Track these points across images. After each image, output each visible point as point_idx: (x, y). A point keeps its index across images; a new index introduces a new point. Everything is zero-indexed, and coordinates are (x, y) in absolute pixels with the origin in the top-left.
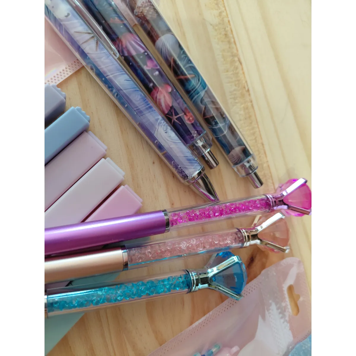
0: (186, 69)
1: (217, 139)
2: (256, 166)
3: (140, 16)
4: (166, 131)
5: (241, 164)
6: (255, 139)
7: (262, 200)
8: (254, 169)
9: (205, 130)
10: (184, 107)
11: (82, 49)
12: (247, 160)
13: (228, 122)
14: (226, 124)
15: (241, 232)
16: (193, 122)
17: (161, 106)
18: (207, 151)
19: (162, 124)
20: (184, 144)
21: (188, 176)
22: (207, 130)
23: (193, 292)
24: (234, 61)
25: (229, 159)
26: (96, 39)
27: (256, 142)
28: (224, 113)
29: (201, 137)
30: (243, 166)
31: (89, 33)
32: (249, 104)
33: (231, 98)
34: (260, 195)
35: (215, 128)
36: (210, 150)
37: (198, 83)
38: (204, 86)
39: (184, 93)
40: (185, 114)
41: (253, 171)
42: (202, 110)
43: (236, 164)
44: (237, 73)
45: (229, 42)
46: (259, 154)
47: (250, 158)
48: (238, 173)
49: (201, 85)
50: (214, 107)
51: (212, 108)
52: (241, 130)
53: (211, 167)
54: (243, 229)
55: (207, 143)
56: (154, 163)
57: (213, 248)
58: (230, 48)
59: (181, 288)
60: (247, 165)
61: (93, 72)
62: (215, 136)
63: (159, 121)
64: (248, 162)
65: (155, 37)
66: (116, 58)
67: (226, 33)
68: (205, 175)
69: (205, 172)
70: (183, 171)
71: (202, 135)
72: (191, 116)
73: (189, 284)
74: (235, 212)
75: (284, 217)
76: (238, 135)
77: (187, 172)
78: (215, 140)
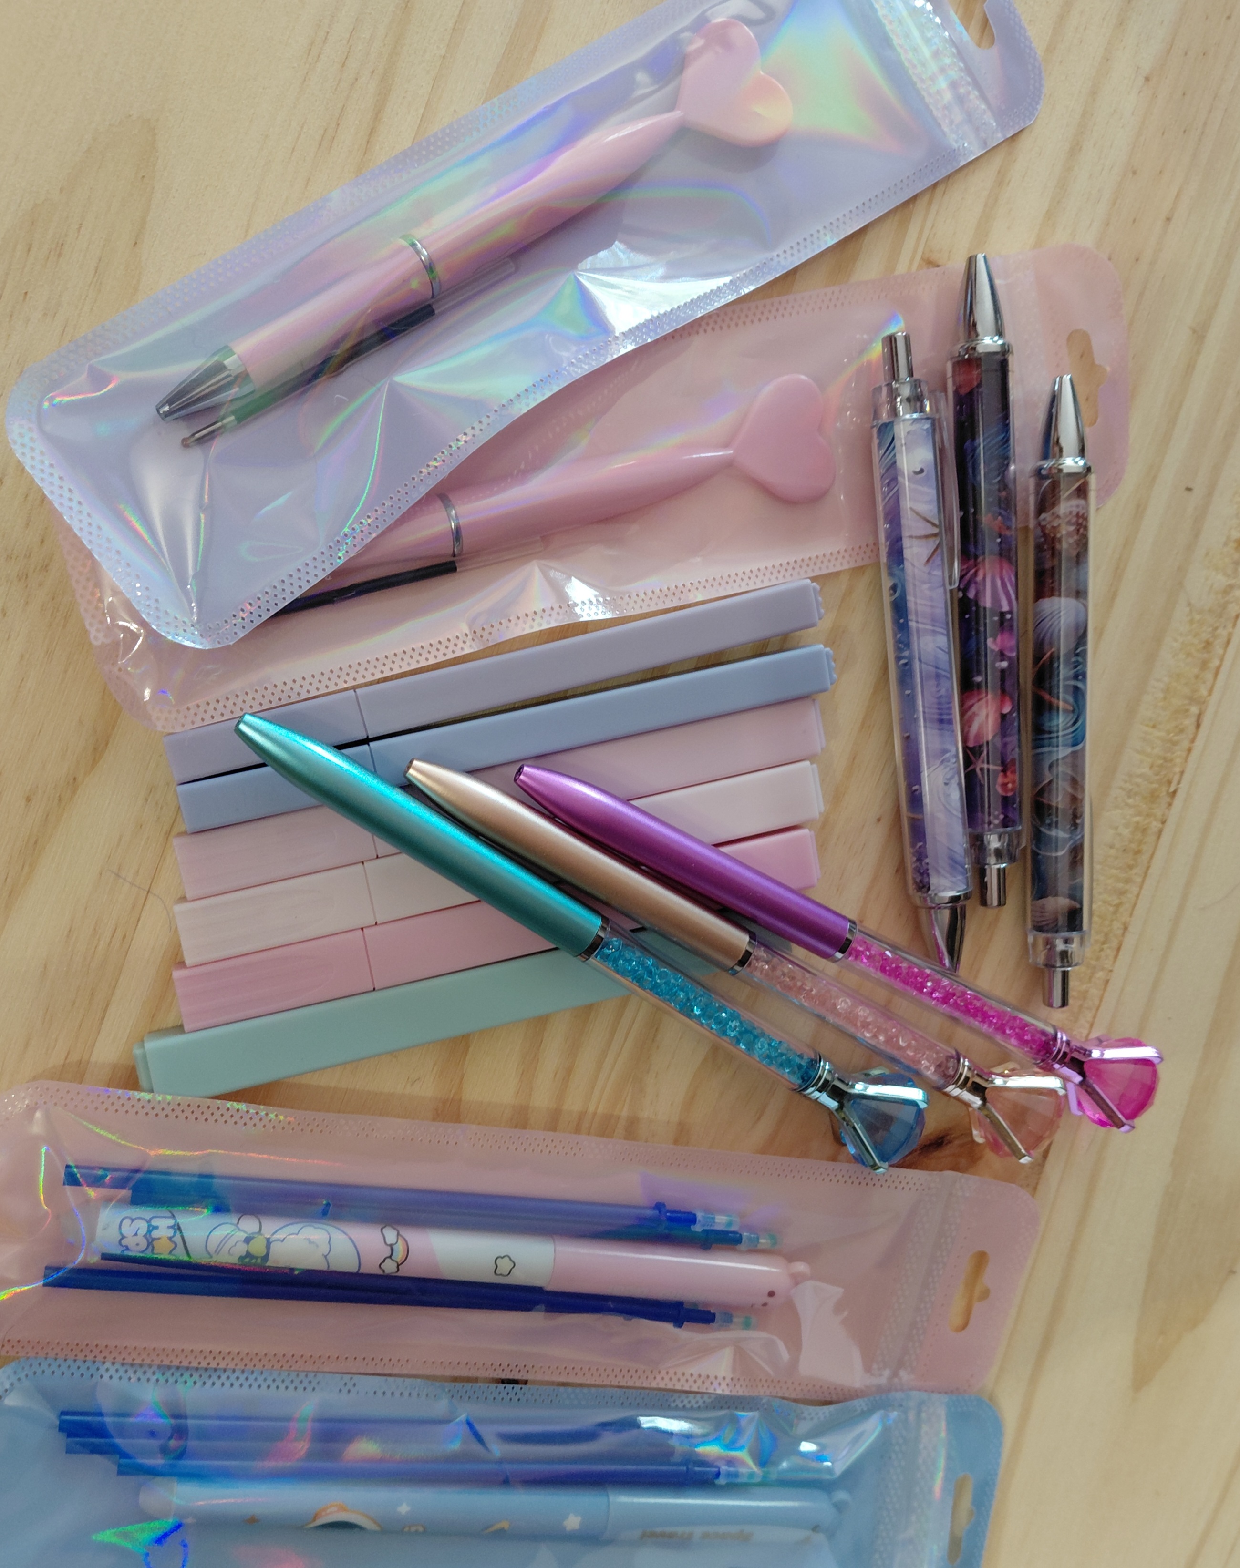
0: (1066, 686)
1: (1035, 855)
2: (1076, 961)
3: (1047, 531)
4: (947, 782)
5: (1049, 935)
6: (1118, 906)
7: (1043, 1033)
8: (1068, 961)
9: (1021, 823)
10: (1011, 757)
11: (902, 546)
12: (1066, 934)
13: (1079, 837)
14: (1071, 838)
15: (959, 1061)
16: (1010, 794)
17: (970, 726)
18: (998, 866)
19: (949, 764)
20: (964, 824)
21: (932, 888)
22: (1024, 827)
23: (805, 1096)
24: (1187, 711)
25: (1032, 911)
26: (937, 542)
27: (1115, 912)
28: (1082, 815)
29: (1005, 833)
30: (1050, 945)
31: (933, 524)
32: (1155, 825)
33: (1121, 788)
34: (1046, 1022)
35: (1045, 834)
36: (1004, 869)
37: (1068, 728)
38: (1078, 739)
39: (1030, 729)
40: (1004, 771)
41: (1063, 967)
42: (1043, 780)
43: (1039, 928)
44: (1175, 743)
45: (1204, 665)
46: (1104, 943)
47: (1075, 935)
48: (1031, 952)
49: (1071, 736)
50: (1070, 790)
51: (1064, 789)
52: (1097, 867)
53: (984, 902)
54: (966, 1060)
55: (1008, 850)
56: (879, 820)
57: (888, 1050)
58: (1197, 677)
59: (792, 1072)
60: (1060, 946)
61: (891, 595)
62: (1033, 846)
63: (947, 755)
64: (1067, 941)
65: (1046, 589)
66: (948, 588)
67: (1211, 640)
68: (963, 909)
69: (967, 903)
70: (928, 875)
71: (1009, 829)
72: (1014, 782)
73: (808, 1077)
74: (974, 1016)
75: (1062, 1092)
76: (1082, 874)
77: (934, 881)
78: (1029, 857)
